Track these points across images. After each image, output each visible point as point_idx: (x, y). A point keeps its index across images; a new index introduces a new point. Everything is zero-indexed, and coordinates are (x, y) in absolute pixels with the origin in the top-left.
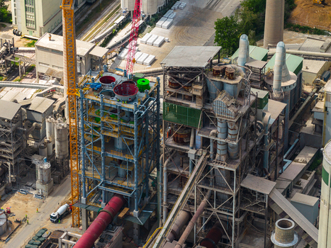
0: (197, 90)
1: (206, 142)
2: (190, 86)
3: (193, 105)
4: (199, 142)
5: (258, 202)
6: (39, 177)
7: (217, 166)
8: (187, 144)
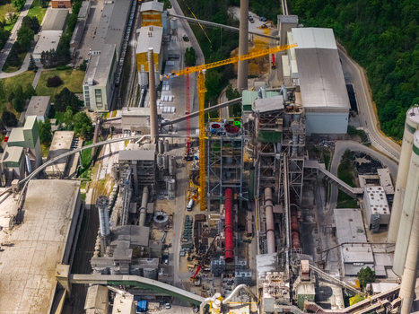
0: (279, 121)
1: (283, 148)
2: (275, 120)
3: (277, 130)
4: (279, 149)
5: (312, 173)
6: (169, 188)
7: (293, 160)
8: (273, 151)
